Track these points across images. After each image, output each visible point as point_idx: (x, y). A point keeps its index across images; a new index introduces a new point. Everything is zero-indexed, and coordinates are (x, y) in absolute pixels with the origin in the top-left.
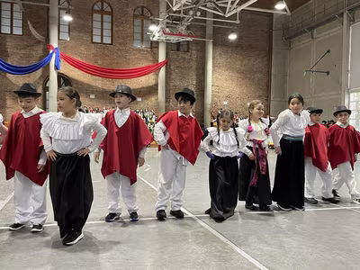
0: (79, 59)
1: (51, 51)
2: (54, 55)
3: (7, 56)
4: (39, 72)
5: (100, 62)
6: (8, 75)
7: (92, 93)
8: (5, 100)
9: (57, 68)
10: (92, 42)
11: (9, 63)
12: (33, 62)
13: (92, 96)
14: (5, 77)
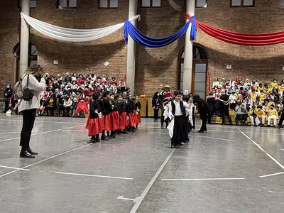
0: (216, 27)
1: (188, 20)
2: (191, 24)
3: (146, 29)
4: (175, 44)
5: (238, 28)
6: (147, 48)
7: (229, 63)
8: (143, 73)
9: (192, 38)
10: (231, 6)
11: (148, 36)
12: (170, 34)
13: (229, 67)
14: (144, 50)
